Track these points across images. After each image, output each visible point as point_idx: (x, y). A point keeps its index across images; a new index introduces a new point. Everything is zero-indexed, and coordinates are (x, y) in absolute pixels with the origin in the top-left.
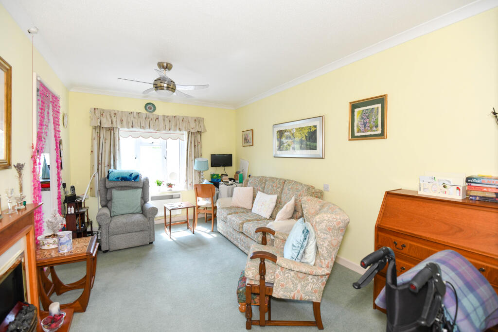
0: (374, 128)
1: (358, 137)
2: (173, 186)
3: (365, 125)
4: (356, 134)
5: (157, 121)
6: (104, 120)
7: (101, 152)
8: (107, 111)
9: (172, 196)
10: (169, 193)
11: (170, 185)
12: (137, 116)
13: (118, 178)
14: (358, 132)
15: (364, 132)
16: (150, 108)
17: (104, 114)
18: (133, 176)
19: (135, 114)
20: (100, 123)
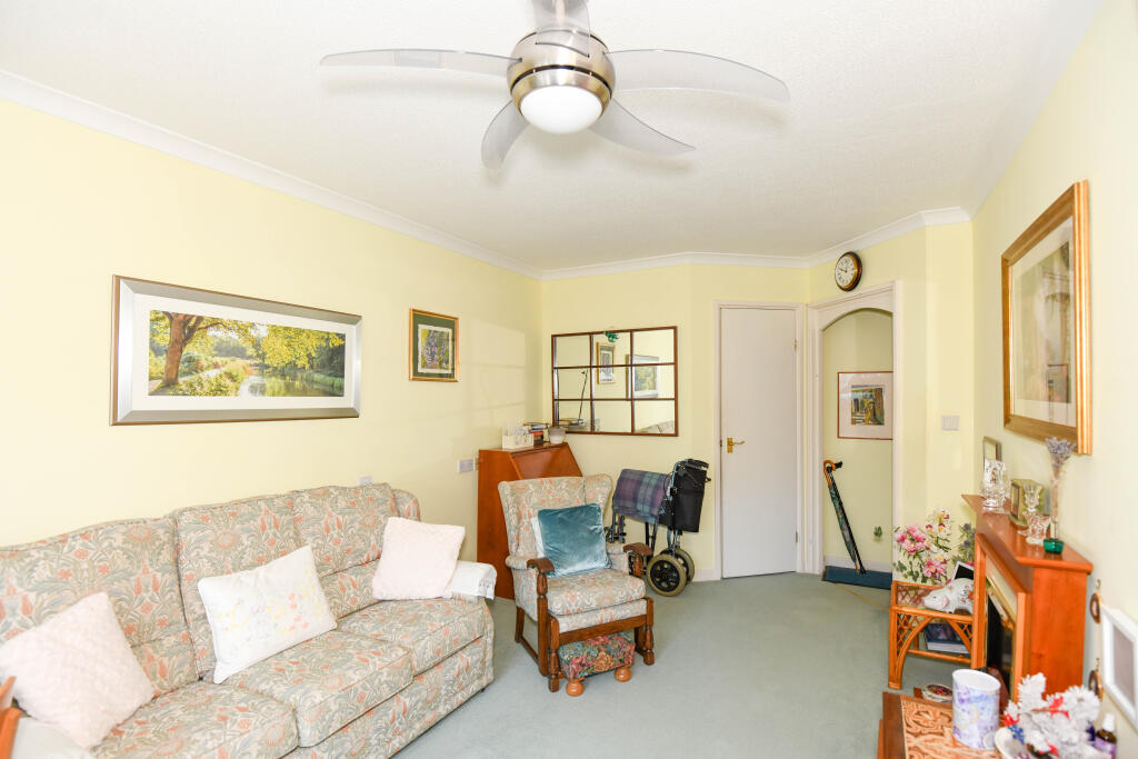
0: (444, 364)
1: (422, 374)
3: (432, 354)
4: (420, 370)
14: (423, 367)
15: (432, 368)
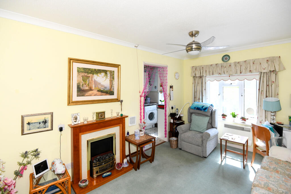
2: (247, 120)
5: (230, 67)
6: (197, 73)
7: (196, 91)
8: (198, 66)
9: (243, 128)
10: (241, 125)
11: (243, 119)
12: (216, 67)
13: (195, 108)
16: (226, 59)
17: (197, 69)
18: (204, 108)
19: (214, 66)
20: (195, 74)
